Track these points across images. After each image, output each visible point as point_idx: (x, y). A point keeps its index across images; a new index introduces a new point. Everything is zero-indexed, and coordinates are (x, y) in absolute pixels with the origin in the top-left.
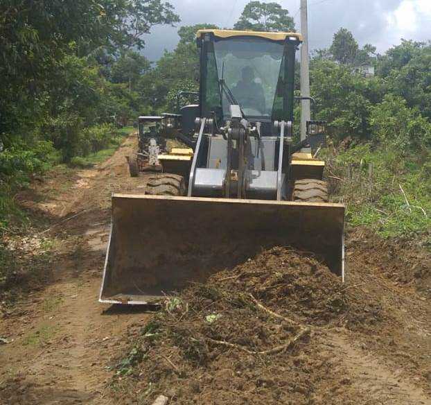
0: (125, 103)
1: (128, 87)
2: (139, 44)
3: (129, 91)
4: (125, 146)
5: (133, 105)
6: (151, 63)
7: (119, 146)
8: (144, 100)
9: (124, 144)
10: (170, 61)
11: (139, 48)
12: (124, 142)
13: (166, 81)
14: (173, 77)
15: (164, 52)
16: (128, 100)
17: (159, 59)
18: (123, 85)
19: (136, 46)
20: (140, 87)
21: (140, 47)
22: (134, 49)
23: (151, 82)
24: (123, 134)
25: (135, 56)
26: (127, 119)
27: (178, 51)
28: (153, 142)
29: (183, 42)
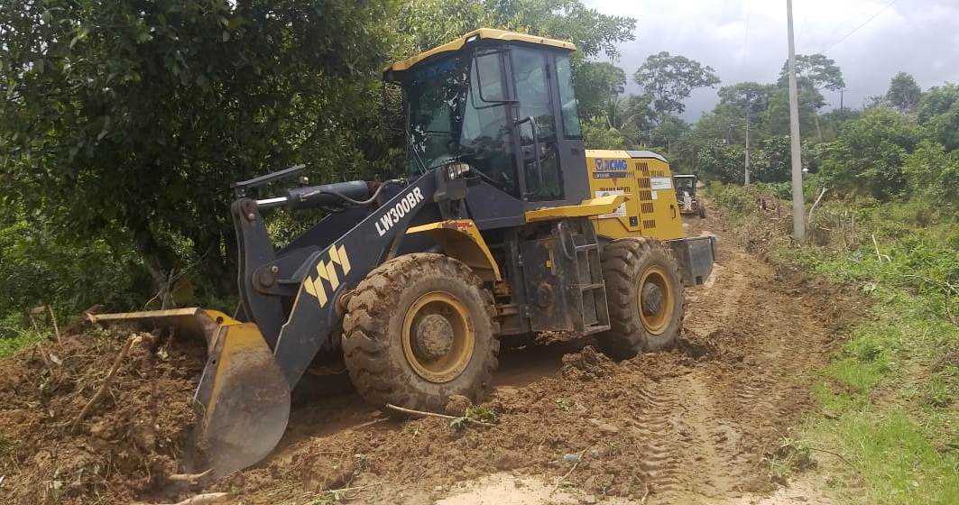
2: (680, 108)
6: (691, 125)
10: (707, 122)
15: (702, 114)
17: (698, 121)
19: (677, 110)
21: (681, 110)
22: (675, 113)
23: (689, 143)
25: (675, 121)
27: (717, 111)
28: (686, 194)
29: (723, 102)
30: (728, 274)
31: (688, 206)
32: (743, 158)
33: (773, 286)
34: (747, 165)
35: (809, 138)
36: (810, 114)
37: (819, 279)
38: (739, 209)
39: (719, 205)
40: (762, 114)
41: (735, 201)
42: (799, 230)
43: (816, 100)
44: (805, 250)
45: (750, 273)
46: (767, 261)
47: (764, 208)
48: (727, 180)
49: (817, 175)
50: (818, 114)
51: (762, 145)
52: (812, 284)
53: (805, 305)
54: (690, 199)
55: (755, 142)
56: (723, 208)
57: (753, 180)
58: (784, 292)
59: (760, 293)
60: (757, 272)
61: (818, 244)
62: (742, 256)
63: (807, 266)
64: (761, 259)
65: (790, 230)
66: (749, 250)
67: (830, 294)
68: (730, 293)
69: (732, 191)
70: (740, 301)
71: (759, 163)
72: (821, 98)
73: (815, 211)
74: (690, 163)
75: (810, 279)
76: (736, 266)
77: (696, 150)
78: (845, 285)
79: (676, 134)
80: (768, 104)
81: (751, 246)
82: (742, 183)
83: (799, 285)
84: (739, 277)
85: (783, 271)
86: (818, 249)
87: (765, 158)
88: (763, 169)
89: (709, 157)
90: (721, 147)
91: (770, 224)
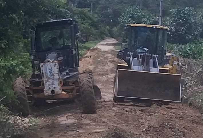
0: (87, 24)
1: (90, 10)
3: (90, 14)
4: (86, 57)
5: (94, 25)
7: (82, 57)
8: (102, 21)
9: (86, 56)
12: (86, 54)
13: (120, 6)
16: (90, 22)
18: (86, 10)
20: (99, 10)
23: (108, 7)
24: (85, 48)
26: (89, 36)
87: (171, 24)
88: (169, 33)
89: (130, 21)
90: (138, 13)
91: (187, 77)
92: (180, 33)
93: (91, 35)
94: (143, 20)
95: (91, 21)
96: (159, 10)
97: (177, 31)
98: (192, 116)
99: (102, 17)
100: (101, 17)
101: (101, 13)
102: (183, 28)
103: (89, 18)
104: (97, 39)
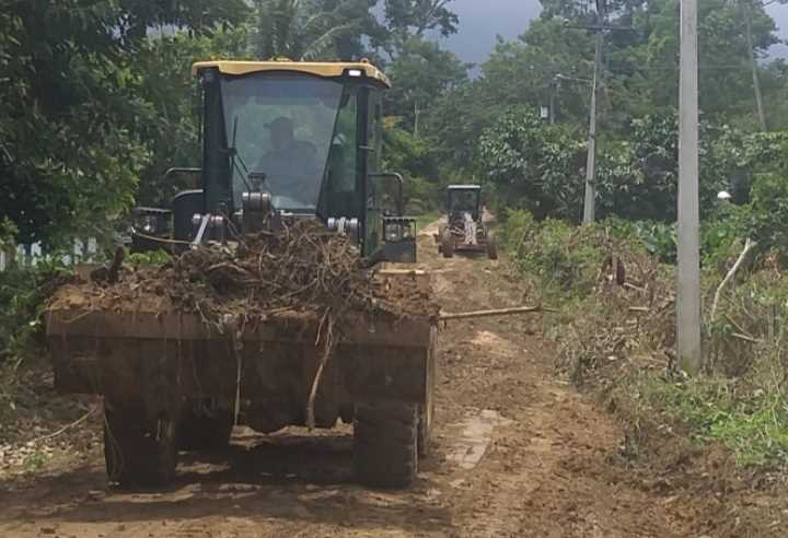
2: (445, 23)
6: (470, 66)
10: (509, 62)
11: (445, 33)
14: (511, 101)
15: (496, 42)
17: (486, 59)
19: (439, 27)
20: (435, 124)
21: (448, 29)
22: (431, 35)
25: (429, 53)
27: (532, 38)
28: (468, 217)
29: (547, 16)
30: (519, 438)
31: (471, 238)
32: (581, 157)
33: (613, 468)
34: (590, 176)
35: (735, 121)
36: (744, 62)
37: (716, 455)
38: (566, 282)
39: (522, 269)
40: (631, 55)
41: (556, 260)
42: (689, 338)
43: (756, 30)
44: (695, 385)
45: (569, 437)
46: (612, 408)
47: (620, 281)
48: (544, 209)
49: (749, 206)
50: (760, 62)
51: (627, 130)
52: (701, 468)
53: (678, 516)
54: (474, 226)
55: (615, 120)
56: (530, 279)
57: (601, 213)
58: (635, 484)
59: (581, 483)
60: (583, 435)
61: (727, 372)
62: (560, 394)
63: (696, 423)
64: (600, 403)
65: (670, 336)
66: (578, 381)
67: (731, 491)
68: (510, 482)
69: (554, 236)
70: (530, 503)
71: (618, 172)
72: (770, 24)
73: (726, 294)
74: (463, 162)
75: (697, 454)
76: (538, 417)
77: (478, 128)
78: (764, 470)
79: (432, 88)
80: (648, 32)
81: (582, 372)
82: (576, 218)
83: (672, 469)
84: (543, 445)
85: (643, 434)
86: (723, 382)
87: (632, 160)
88: (626, 187)
89: (506, 151)
90: (533, 127)
91: (628, 322)
92: (661, 188)
93: (412, 196)
94: (544, 149)
95: (405, 155)
96: (589, 118)
97: (649, 182)
98: (588, 447)
99: (444, 143)
100: (441, 141)
101: (440, 133)
102: (668, 174)
103: (396, 144)
104: (430, 209)
